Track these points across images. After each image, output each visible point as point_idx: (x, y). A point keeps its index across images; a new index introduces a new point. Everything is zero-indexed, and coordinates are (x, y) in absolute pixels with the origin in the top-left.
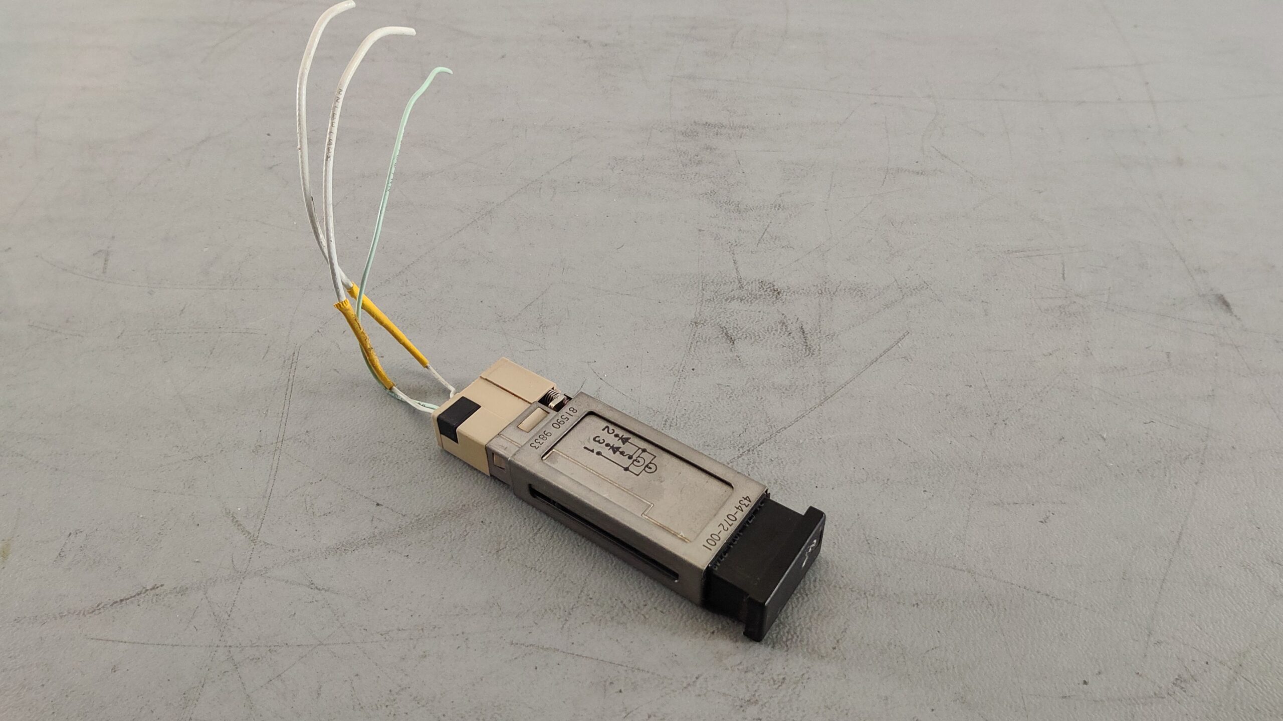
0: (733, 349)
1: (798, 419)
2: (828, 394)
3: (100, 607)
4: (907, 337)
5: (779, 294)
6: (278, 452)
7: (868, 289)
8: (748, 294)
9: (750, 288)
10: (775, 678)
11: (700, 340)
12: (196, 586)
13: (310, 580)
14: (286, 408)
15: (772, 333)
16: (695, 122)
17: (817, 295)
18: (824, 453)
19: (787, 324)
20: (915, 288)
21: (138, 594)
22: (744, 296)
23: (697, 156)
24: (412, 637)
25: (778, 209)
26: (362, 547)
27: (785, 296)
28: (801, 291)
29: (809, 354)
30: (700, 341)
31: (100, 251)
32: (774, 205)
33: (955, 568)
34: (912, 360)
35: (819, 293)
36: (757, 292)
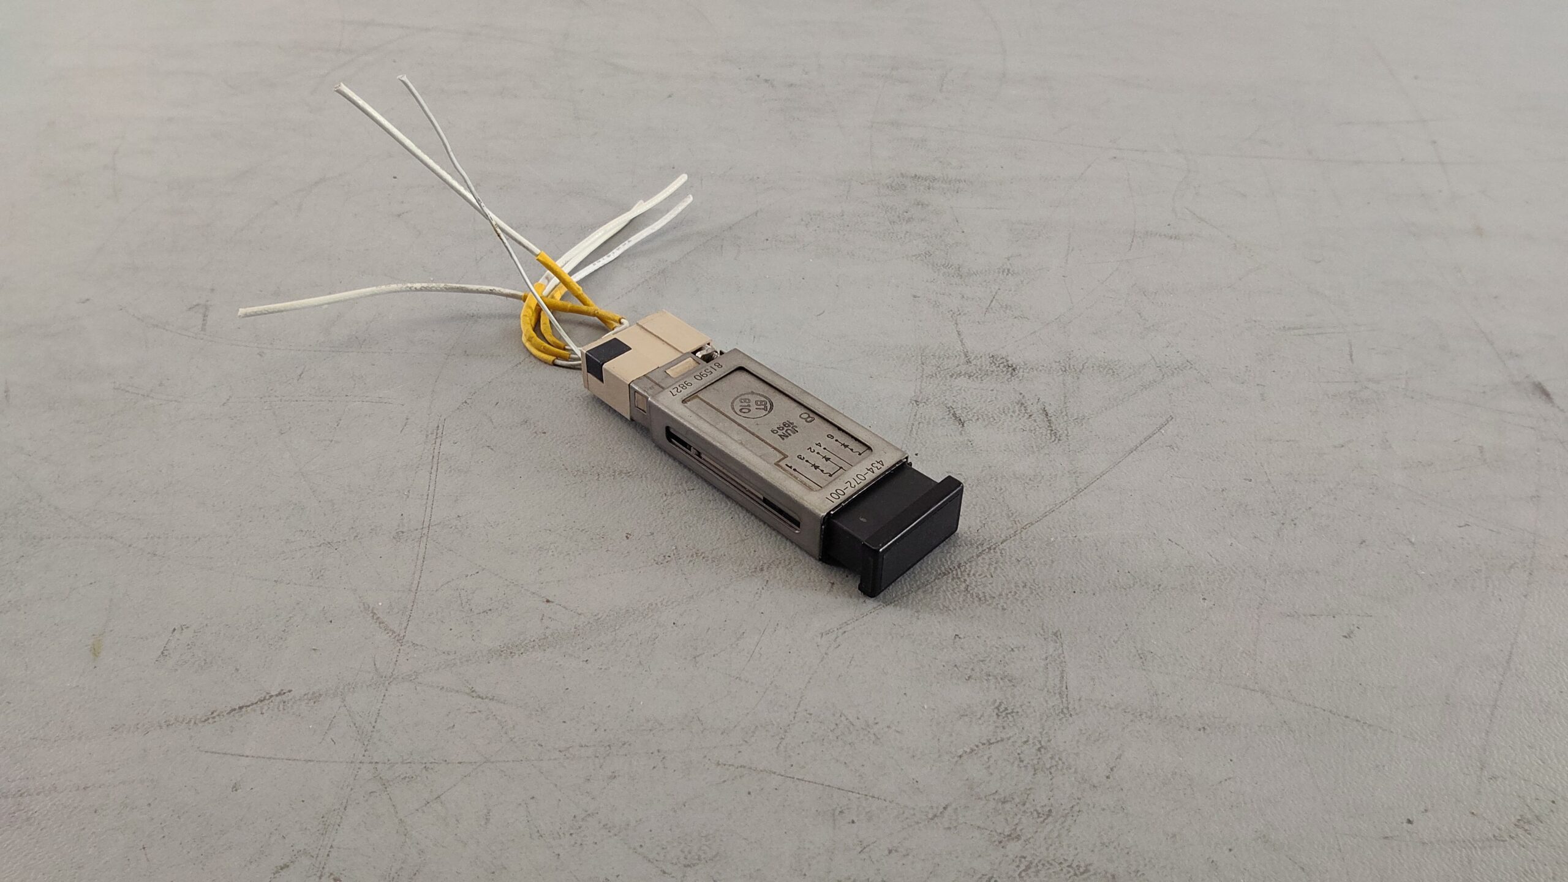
0: (963, 432)
1: (1047, 513)
2: (1082, 486)
3: (215, 714)
4: (1171, 423)
5: (1014, 371)
6: (424, 539)
7: (1120, 367)
8: (978, 370)
9: (978, 364)
10: (1040, 810)
11: (923, 420)
12: (331, 692)
13: (470, 687)
14: (432, 488)
15: (1009, 415)
16: (902, 174)
17: (1061, 373)
18: (1081, 554)
19: (1026, 405)
20: (1176, 367)
21: (261, 701)
22: (972, 372)
23: (907, 212)
24: (598, 755)
25: (1007, 274)
26: (531, 650)
27: (1022, 373)
28: (1040, 368)
29: (1055, 440)
30: (923, 423)
31: (198, 305)
32: (1002, 270)
33: (1245, 687)
34: (1178, 449)
35: (1062, 370)
36: (988, 368)
